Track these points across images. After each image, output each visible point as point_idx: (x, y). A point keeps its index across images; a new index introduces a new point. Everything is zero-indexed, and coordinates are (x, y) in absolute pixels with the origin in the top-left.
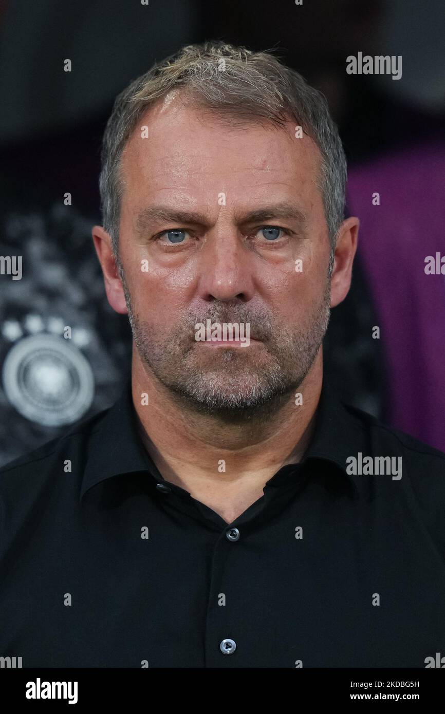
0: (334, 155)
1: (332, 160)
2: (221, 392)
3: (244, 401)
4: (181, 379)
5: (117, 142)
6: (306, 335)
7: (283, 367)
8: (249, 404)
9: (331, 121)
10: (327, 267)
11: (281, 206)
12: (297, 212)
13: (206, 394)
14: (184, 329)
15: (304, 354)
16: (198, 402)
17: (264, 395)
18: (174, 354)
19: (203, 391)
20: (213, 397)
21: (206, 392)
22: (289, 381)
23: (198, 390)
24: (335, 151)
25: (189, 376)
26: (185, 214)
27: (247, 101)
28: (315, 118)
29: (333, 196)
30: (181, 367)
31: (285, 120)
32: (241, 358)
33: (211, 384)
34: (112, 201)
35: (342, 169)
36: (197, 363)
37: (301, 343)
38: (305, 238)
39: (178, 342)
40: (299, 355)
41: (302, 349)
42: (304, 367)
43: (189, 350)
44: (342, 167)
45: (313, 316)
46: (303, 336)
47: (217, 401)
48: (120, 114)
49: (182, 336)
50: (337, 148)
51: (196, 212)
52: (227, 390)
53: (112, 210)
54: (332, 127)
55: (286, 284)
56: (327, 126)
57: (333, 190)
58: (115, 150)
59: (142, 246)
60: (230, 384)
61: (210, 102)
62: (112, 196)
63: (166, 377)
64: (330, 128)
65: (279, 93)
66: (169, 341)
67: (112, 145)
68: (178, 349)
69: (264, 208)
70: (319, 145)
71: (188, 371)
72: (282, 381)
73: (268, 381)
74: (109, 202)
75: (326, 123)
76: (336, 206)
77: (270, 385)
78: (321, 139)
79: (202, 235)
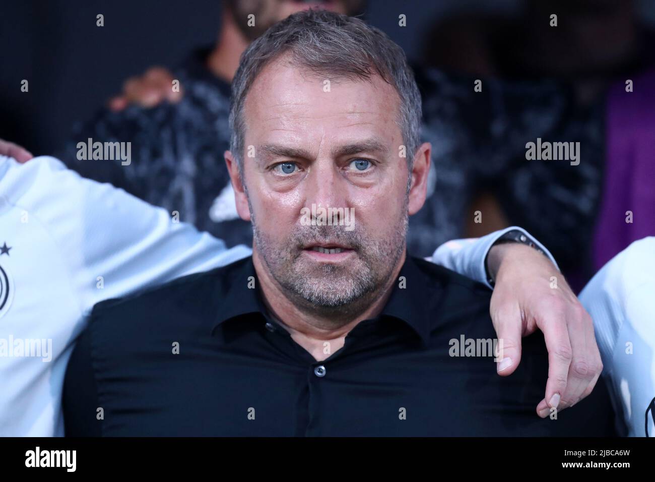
0: (410, 97)
1: (408, 102)
2: (323, 294)
3: (341, 300)
4: (291, 279)
5: (240, 92)
6: (388, 242)
7: (371, 269)
8: (345, 302)
9: (408, 71)
10: (406, 187)
11: (368, 141)
12: (381, 146)
13: (311, 294)
14: (293, 240)
15: (387, 257)
16: (306, 299)
17: (357, 294)
18: (286, 260)
19: (308, 291)
20: (317, 298)
21: (310, 293)
22: (377, 280)
23: (304, 290)
24: (411, 94)
25: (297, 278)
26: (291, 150)
27: (338, 60)
28: (395, 69)
29: (410, 129)
30: (292, 270)
31: (370, 73)
32: (339, 270)
33: (315, 288)
34: (238, 137)
35: (417, 107)
36: (303, 269)
37: (384, 249)
38: (388, 166)
39: (289, 250)
40: (383, 259)
41: (385, 254)
42: (387, 267)
43: (298, 256)
44: (417, 106)
45: (395, 227)
46: (386, 244)
47: (320, 300)
48: (244, 67)
49: (292, 246)
50: (413, 92)
51: (300, 148)
52: (327, 293)
53: (237, 144)
54: (408, 75)
55: (374, 203)
56: (404, 75)
57: (410, 126)
58: (239, 98)
59: (261, 174)
60: (330, 288)
61: (310, 62)
62: (237, 133)
63: (280, 277)
64: (407, 76)
65: (364, 52)
66: (282, 249)
67: (237, 93)
68: (289, 255)
69: (355, 143)
70: (398, 90)
71: (296, 274)
72: (371, 281)
73: (360, 283)
74: (235, 138)
75: (404, 72)
76: (413, 137)
77: (362, 286)
78: (399, 85)
79: (307, 167)
